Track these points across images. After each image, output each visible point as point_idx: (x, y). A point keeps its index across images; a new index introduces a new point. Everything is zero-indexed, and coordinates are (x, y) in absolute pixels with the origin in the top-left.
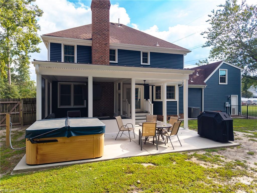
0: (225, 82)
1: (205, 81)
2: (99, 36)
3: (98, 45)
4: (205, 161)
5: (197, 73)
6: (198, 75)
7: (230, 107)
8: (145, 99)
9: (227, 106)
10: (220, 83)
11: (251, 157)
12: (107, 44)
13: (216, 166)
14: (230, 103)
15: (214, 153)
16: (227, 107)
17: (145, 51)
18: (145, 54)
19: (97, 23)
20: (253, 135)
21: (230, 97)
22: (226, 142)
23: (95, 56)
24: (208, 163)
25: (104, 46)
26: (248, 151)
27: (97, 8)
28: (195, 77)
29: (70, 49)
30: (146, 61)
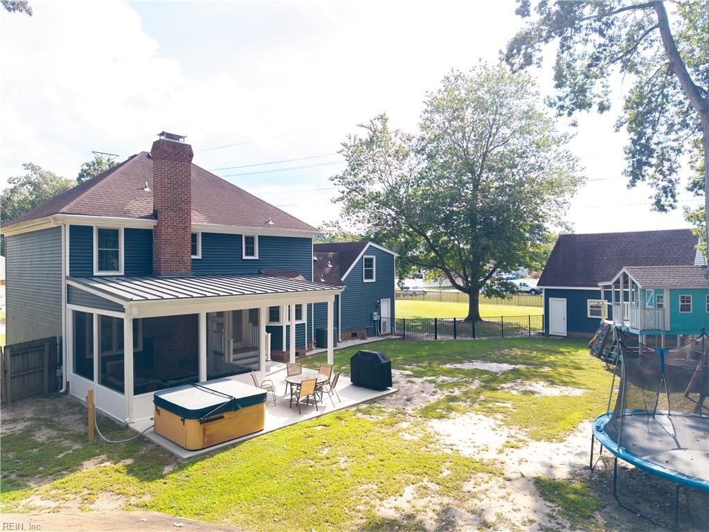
0: (372, 278)
1: (343, 279)
2: (172, 214)
3: (170, 230)
4: (370, 415)
5: (330, 262)
6: (330, 266)
7: (380, 321)
8: (251, 324)
9: (375, 318)
10: (365, 281)
11: (408, 403)
13: (381, 418)
14: (379, 314)
15: (375, 404)
16: (374, 321)
17: (249, 234)
18: (250, 240)
19: (168, 188)
20: (411, 373)
21: (379, 303)
22: (385, 389)
23: (165, 252)
24: (373, 416)
25: (181, 231)
26: (406, 397)
27: (170, 160)
28: (327, 270)
29: (108, 236)
30: (250, 251)
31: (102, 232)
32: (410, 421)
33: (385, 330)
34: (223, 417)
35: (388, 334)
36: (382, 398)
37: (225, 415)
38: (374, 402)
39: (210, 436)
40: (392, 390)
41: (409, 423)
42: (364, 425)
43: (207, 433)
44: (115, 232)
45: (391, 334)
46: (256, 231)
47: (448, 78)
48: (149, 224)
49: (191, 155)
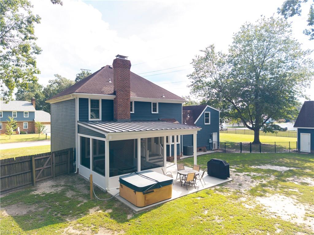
0: (208, 122)
1: (195, 123)
2: (122, 93)
3: (121, 100)
4: (223, 192)
5: (188, 115)
6: (189, 117)
7: (212, 143)
8: (155, 143)
10: (205, 124)
11: (240, 186)
12: (128, 99)
13: (229, 195)
14: (212, 140)
15: (224, 186)
16: (210, 143)
17: (155, 102)
18: (155, 104)
19: (121, 81)
20: (235, 170)
21: (212, 135)
23: (119, 110)
24: (225, 193)
25: (126, 101)
26: (238, 183)
27: (121, 68)
28: (187, 119)
29: (95, 103)
30: (155, 110)
31: (92, 101)
32: (245, 197)
33: (215, 148)
34: (153, 191)
35: (216, 150)
36: (226, 183)
37: (155, 190)
38: (223, 185)
39: (148, 200)
40: (230, 179)
41: (245, 199)
42: (222, 198)
43: (147, 199)
44: (98, 101)
45: (218, 149)
46: (157, 101)
47: (244, 26)
48: (112, 97)
49: (130, 65)
